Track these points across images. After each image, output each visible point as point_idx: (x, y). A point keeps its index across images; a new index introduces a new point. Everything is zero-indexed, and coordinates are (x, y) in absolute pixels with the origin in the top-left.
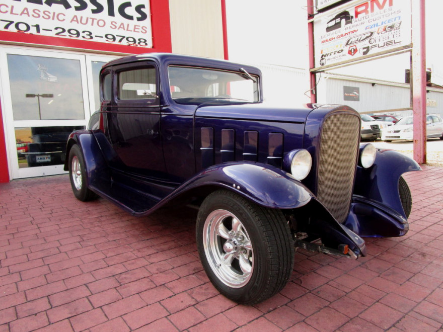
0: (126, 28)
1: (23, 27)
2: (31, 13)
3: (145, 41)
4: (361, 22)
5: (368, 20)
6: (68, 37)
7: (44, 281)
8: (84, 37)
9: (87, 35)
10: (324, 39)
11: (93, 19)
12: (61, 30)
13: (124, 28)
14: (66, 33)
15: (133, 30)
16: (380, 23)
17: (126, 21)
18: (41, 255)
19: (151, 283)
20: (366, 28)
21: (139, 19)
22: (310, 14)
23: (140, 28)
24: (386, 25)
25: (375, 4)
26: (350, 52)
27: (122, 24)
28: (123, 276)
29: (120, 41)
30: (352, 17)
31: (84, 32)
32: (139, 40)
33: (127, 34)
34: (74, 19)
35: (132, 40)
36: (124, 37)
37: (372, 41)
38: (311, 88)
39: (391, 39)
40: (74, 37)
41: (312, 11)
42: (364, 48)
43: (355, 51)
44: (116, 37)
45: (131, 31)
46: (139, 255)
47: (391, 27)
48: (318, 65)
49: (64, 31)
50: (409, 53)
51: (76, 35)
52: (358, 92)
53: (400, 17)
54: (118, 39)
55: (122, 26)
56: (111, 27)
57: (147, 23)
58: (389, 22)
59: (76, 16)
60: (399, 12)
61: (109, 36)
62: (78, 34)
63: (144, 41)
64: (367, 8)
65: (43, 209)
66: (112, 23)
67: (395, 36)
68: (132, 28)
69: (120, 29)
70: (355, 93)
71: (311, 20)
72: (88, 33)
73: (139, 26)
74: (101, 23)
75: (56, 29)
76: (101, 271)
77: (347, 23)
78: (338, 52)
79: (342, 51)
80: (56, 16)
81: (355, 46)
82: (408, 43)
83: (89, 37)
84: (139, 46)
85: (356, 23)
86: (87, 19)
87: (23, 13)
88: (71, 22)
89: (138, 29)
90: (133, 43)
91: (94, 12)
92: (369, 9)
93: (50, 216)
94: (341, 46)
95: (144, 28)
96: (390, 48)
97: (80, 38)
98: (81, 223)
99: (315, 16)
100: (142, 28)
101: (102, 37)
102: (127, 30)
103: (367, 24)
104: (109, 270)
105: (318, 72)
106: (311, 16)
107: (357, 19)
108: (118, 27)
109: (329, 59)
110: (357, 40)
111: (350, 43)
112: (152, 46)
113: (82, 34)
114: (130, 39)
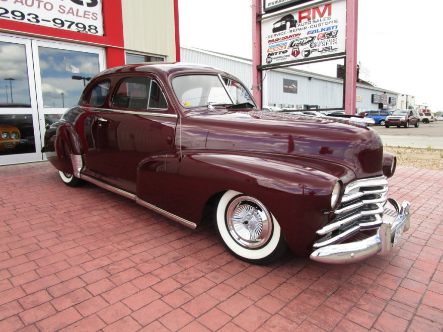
0: (75, 14)
3: (96, 28)
4: (303, 27)
5: (310, 25)
6: (11, 19)
7: (36, 276)
8: (29, 20)
9: (33, 18)
10: (271, 39)
11: (40, 2)
12: (4, 11)
13: (73, 13)
14: (9, 15)
15: (83, 16)
16: (320, 30)
17: (76, 6)
18: (23, 251)
19: (138, 272)
20: (308, 33)
21: (89, 5)
22: (258, 13)
23: (91, 14)
24: (325, 32)
25: (316, 12)
26: (293, 54)
27: (71, 9)
28: (111, 267)
29: (69, 27)
30: (296, 21)
31: (29, 15)
32: (90, 26)
33: (76, 20)
34: (18, 1)
35: (82, 26)
36: (73, 23)
37: (314, 45)
38: (258, 84)
39: (329, 45)
40: (18, 20)
41: (260, 12)
42: (305, 51)
43: (298, 53)
44: (65, 23)
45: (81, 17)
46: (120, 247)
47: (330, 34)
48: (264, 63)
49: (7, 12)
50: (344, 59)
51: (21, 18)
52: (296, 85)
53: (337, 27)
54: (67, 24)
55: (71, 11)
57: (98, 9)
58: (327, 30)
60: (336, 21)
61: (57, 21)
62: (23, 16)
63: (94, 28)
64: (309, 14)
65: (5, 205)
66: (60, 7)
67: (332, 43)
68: (81, 13)
69: (69, 14)
70: (294, 85)
71: (259, 20)
72: (34, 16)
73: (90, 12)
74: (48, 6)
76: (88, 263)
77: (291, 26)
78: (283, 53)
79: (287, 51)
81: (298, 48)
82: (343, 51)
83: (35, 20)
84: (89, 33)
85: (299, 27)
88: (15, 3)
89: (89, 15)
90: (83, 29)
92: (311, 16)
93: (14, 212)
94: (285, 47)
95: (95, 15)
96: (328, 53)
97: (25, 21)
98: (52, 219)
99: (263, 17)
100: (93, 14)
101: (50, 21)
102: (77, 15)
103: (309, 29)
104: (95, 262)
105: (264, 70)
106: (259, 16)
107: (300, 24)
108: (67, 12)
109: (275, 58)
110: (300, 43)
111: (293, 45)
112: (102, 34)
113: (27, 17)
114: (79, 25)
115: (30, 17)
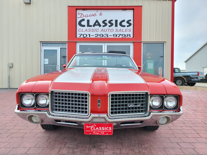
1: (85, 36)
2: (88, 30)
3: (130, 35)
6: (99, 37)
8: (105, 37)
11: (109, 29)
12: (97, 35)
14: (99, 36)
15: (125, 31)
17: (122, 28)
21: (128, 26)
23: (128, 30)
27: (120, 29)
31: (105, 35)
32: (127, 35)
33: (122, 33)
34: (102, 30)
36: (121, 35)
40: (101, 37)
49: (98, 35)
54: (118, 36)
56: (116, 31)
57: (131, 27)
59: (103, 29)
61: (114, 35)
63: (129, 35)
66: (116, 29)
68: (124, 30)
75: (96, 35)
80: (96, 30)
83: (107, 36)
84: (127, 37)
86: (107, 29)
87: (85, 31)
88: (101, 31)
91: (109, 26)
95: (130, 30)
97: (104, 37)
101: (112, 36)
102: (122, 31)
108: (118, 31)
112: (132, 37)
113: (104, 36)
114: (123, 35)
115: (105, 36)
